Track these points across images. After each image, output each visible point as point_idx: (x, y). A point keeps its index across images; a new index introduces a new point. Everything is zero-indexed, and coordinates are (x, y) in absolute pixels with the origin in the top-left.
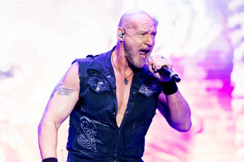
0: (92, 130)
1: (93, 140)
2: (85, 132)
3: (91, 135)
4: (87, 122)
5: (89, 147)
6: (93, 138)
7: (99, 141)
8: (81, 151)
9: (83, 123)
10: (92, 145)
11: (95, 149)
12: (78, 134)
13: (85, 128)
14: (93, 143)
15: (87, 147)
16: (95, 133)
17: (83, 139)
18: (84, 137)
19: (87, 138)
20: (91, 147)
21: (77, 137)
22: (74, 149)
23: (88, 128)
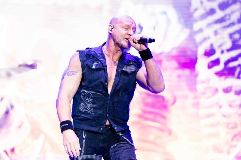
0: (90, 99)
1: (91, 106)
2: (84, 101)
3: (89, 102)
4: (85, 94)
5: (88, 111)
6: (90, 104)
7: (95, 106)
8: (82, 115)
9: (83, 95)
10: (90, 109)
11: (93, 112)
12: (80, 104)
13: (84, 98)
14: (91, 108)
15: (86, 111)
16: (92, 101)
17: (84, 106)
18: (84, 105)
19: (86, 105)
20: (89, 111)
21: (79, 106)
22: (77, 114)
23: (87, 98)
